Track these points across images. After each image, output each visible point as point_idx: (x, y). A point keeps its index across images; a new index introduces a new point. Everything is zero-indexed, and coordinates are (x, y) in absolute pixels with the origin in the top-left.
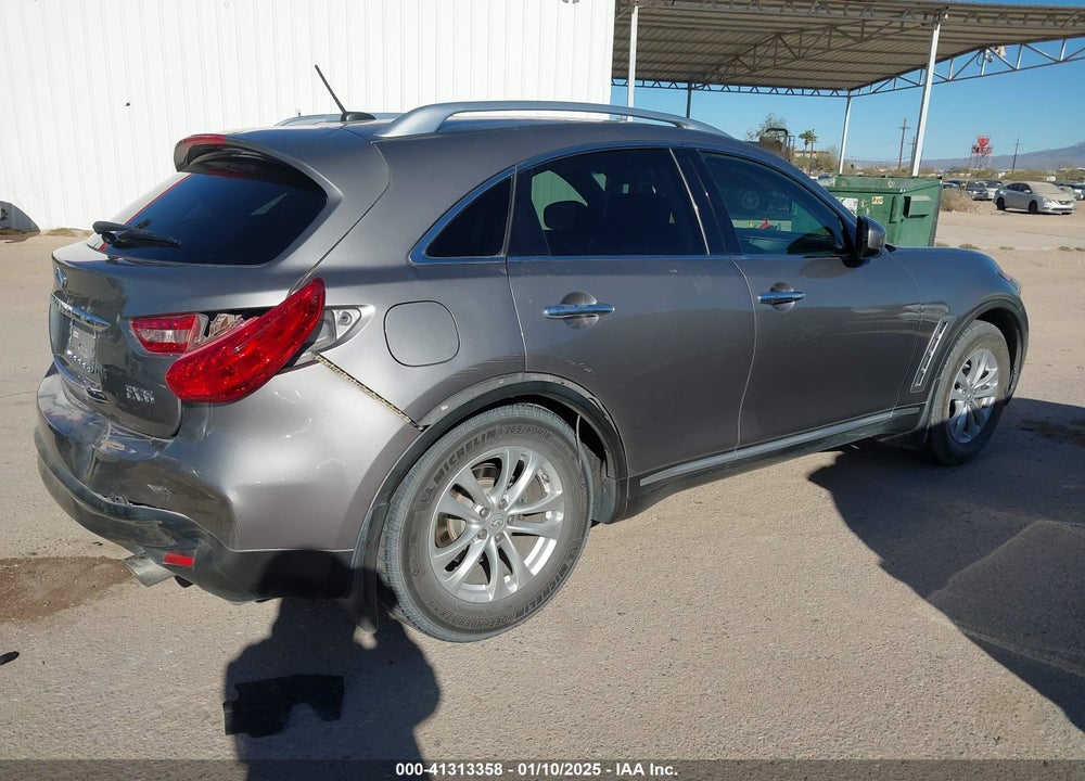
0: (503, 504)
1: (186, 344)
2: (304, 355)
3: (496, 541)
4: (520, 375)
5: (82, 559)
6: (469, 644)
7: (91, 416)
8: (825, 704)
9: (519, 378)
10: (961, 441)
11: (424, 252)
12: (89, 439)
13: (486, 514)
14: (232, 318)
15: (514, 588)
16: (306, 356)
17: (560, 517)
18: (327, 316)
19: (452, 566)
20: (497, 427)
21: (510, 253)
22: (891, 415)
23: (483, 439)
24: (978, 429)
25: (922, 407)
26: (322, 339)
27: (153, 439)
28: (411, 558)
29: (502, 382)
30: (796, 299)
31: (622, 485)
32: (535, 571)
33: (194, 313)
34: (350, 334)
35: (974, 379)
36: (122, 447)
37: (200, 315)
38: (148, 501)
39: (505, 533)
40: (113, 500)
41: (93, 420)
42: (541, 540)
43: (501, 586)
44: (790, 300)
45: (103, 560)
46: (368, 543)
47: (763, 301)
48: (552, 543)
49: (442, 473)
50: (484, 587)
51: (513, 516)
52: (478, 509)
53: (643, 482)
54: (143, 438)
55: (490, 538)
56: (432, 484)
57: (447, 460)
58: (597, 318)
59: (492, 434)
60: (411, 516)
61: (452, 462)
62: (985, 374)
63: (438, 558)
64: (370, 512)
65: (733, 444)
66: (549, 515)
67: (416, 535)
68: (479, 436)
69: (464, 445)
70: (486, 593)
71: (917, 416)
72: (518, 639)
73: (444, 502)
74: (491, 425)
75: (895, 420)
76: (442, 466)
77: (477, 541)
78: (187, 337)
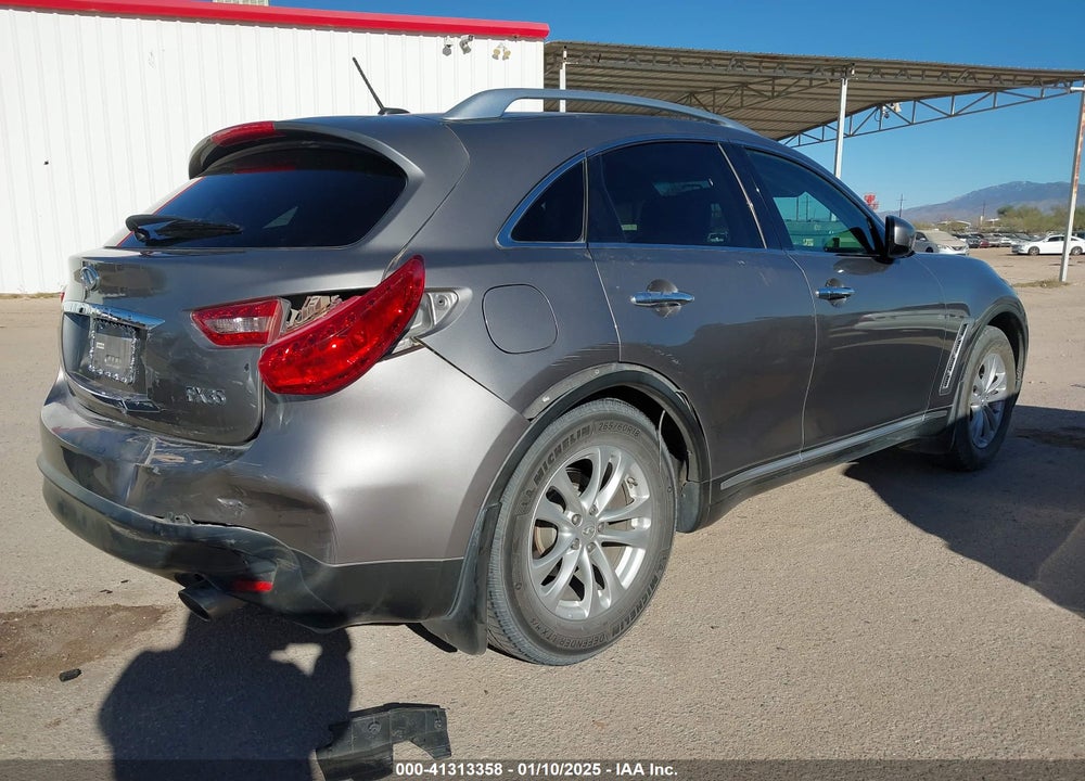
0: (594, 509)
1: (268, 333)
2: (401, 342)
3: (589, 551)
4: (614, 364)
5: (93, 609)
6: (564, 668)
7: (129, 432)
8: (965, 701)
9: (614, 368)
10: (980, 446)
11: (509, 236)
12: (129, 456)
13: (579, 520)
14: (326, 300)
15: (608, 602)
16: (404, 343)
17: (647, 524)
18: (424, 300)
19: (549, 579)
20: (591, 423)
21: (589, 240)
22: (923, 418)
23: (579, 436)
24: (992, 434)
25: (949, 409)
26: (417, 325)
27: (219, 447)
28: (514, 570)
29: (597, 373)
30: (847, 296)
31: (704, 488)
32: (626, 583)
33: (276, 297)
34: (448, 319)
35: (987, 384)
36: (181, 459)
37: (282, 301)
38: (217, 518)
39: (596, 542)
40: (173, 520)
41: (132, 435)
42: (628, 550)
43: (596, 601)
44: (842, 297)
45: (117, 608)
46: (481, 549)
47: (821, 296)
48: (641, 553)
49: (541, 472)
50: (577, 604)
51: (603, 523)
52: (570, 515)
53: (723, 486)
54: (206, 447)
55: (582, 548)
56: (532, 485)
57: (546, 459)
58: (679, 307)
59: (586, 431)
60: (513, 521)
61: (550, 461)
62: (996, 378)
63: (536, 569)
64: (482, 513)
65: (798, 446)
66: (635, 523)
67: (518, 542)
68: (575, 432)
69: (560, 442)
70: (581, 609)
71: (946, 418)
72: (617, 660)
73: (541, 507)
74: (585, 421)
75: (927, 423)
76: (541, 465)
77: (570, 552)
78: (269, 324)
